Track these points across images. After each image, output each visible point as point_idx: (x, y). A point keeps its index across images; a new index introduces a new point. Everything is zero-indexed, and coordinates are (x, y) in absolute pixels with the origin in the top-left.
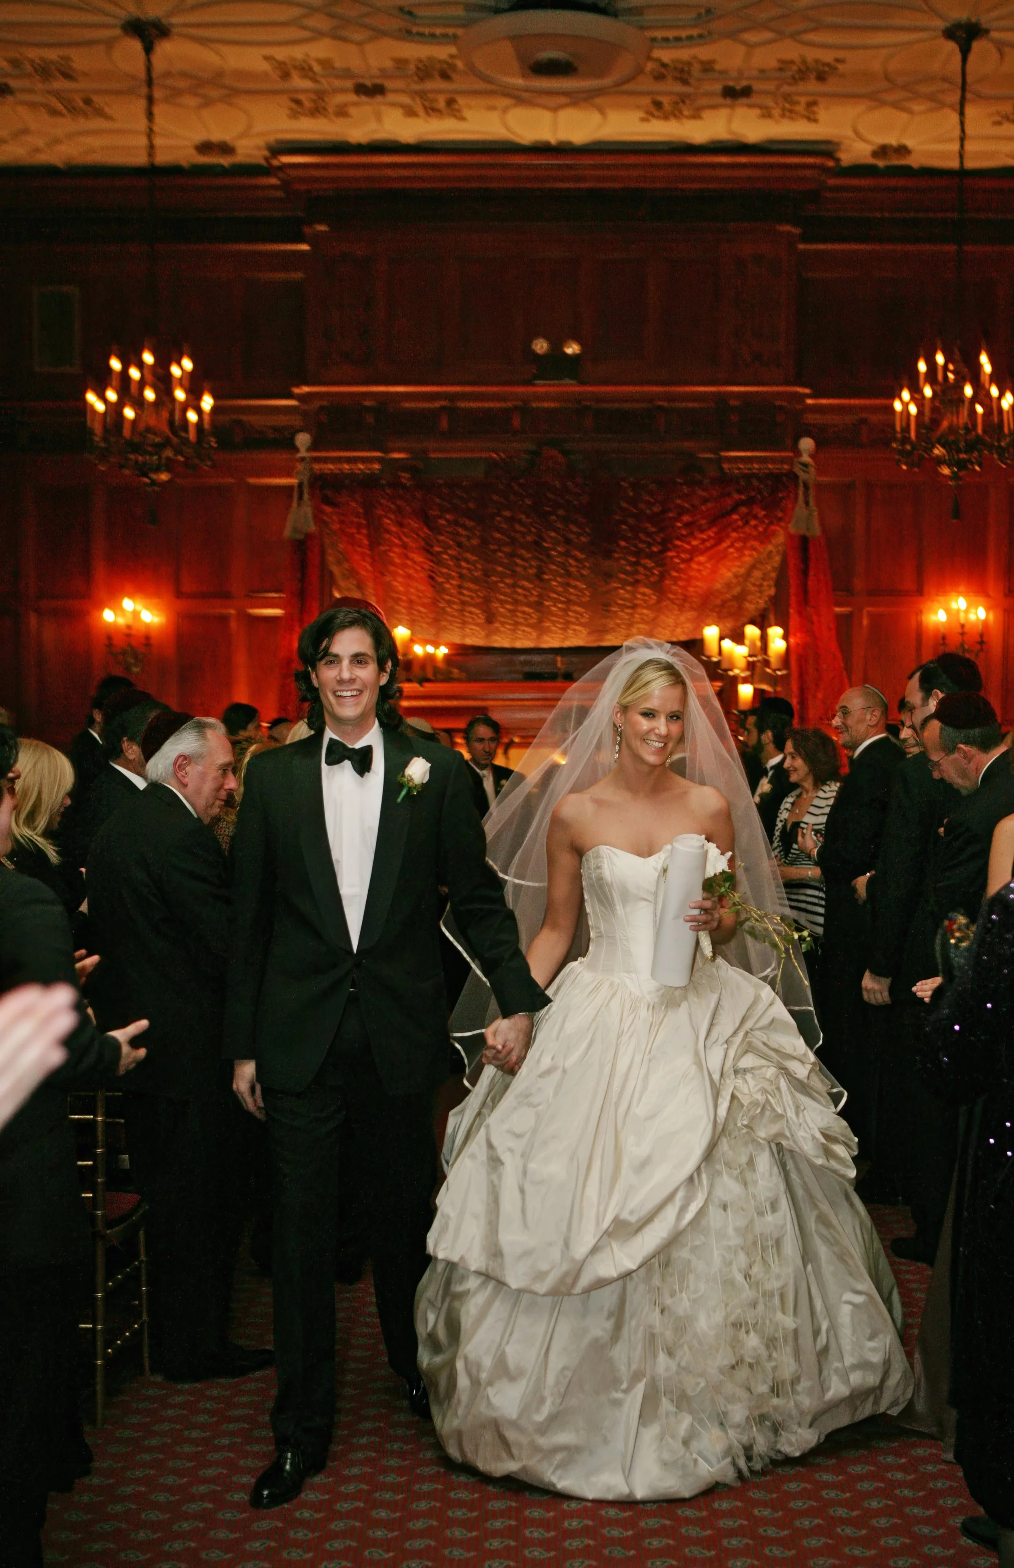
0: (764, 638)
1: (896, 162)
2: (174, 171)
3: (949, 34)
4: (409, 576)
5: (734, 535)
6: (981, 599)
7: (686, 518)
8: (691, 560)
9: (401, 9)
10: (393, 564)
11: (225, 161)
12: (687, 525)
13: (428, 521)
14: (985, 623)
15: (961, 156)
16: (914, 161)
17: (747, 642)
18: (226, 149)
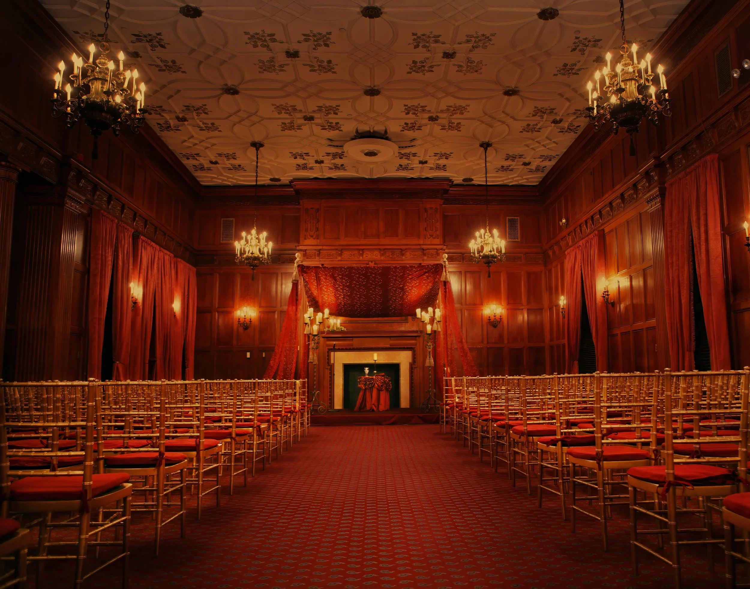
0: (434, 312)
1: (469, 183)
2: (263, 186)
3: (482, 145)
4: (329, 295)
5: (424, 282)
6: (500, 306)
7: (410, 277)
8: (412, 289)
9: (329, 139)
10: (324, 291)
11: (277, 183)
12: (410, 279)
13: (335, 279)
14: (501, 313)
15: (486, 181)
16: (473, 182)
17: (429, 313)
18: (279, 180)
